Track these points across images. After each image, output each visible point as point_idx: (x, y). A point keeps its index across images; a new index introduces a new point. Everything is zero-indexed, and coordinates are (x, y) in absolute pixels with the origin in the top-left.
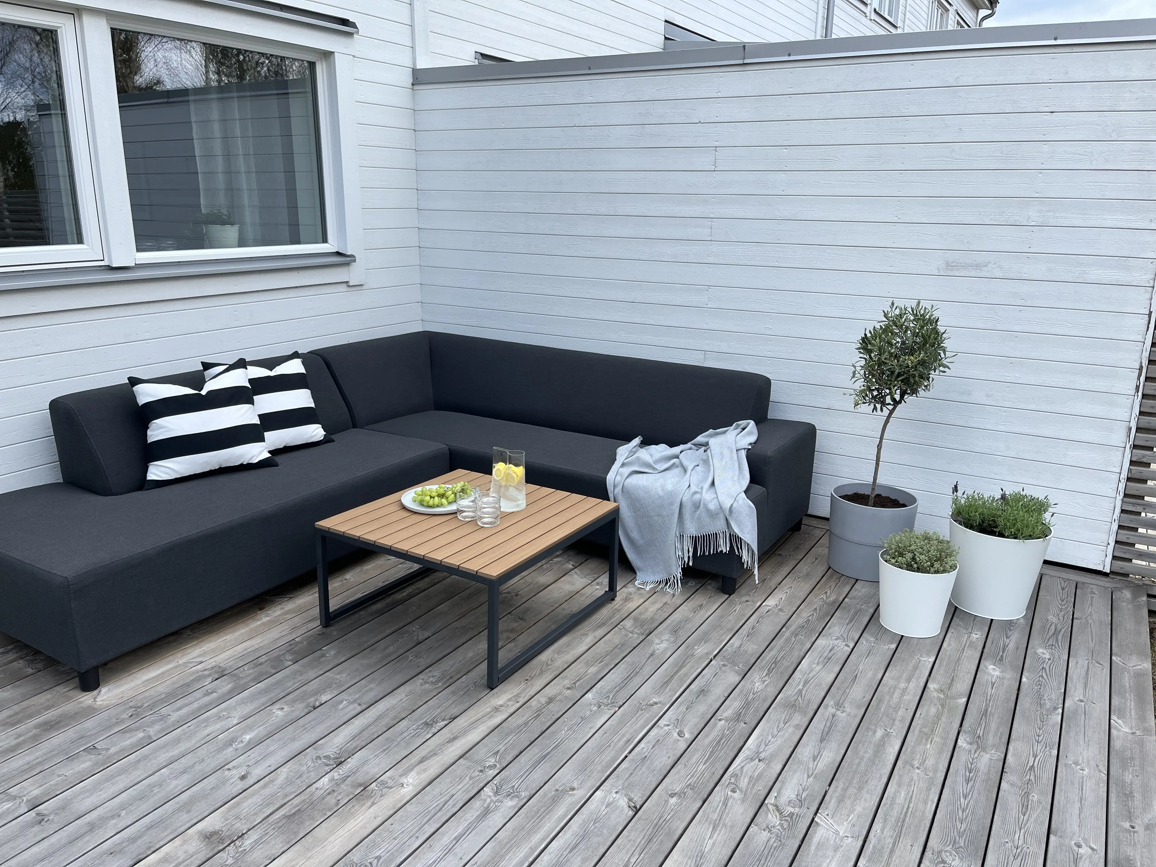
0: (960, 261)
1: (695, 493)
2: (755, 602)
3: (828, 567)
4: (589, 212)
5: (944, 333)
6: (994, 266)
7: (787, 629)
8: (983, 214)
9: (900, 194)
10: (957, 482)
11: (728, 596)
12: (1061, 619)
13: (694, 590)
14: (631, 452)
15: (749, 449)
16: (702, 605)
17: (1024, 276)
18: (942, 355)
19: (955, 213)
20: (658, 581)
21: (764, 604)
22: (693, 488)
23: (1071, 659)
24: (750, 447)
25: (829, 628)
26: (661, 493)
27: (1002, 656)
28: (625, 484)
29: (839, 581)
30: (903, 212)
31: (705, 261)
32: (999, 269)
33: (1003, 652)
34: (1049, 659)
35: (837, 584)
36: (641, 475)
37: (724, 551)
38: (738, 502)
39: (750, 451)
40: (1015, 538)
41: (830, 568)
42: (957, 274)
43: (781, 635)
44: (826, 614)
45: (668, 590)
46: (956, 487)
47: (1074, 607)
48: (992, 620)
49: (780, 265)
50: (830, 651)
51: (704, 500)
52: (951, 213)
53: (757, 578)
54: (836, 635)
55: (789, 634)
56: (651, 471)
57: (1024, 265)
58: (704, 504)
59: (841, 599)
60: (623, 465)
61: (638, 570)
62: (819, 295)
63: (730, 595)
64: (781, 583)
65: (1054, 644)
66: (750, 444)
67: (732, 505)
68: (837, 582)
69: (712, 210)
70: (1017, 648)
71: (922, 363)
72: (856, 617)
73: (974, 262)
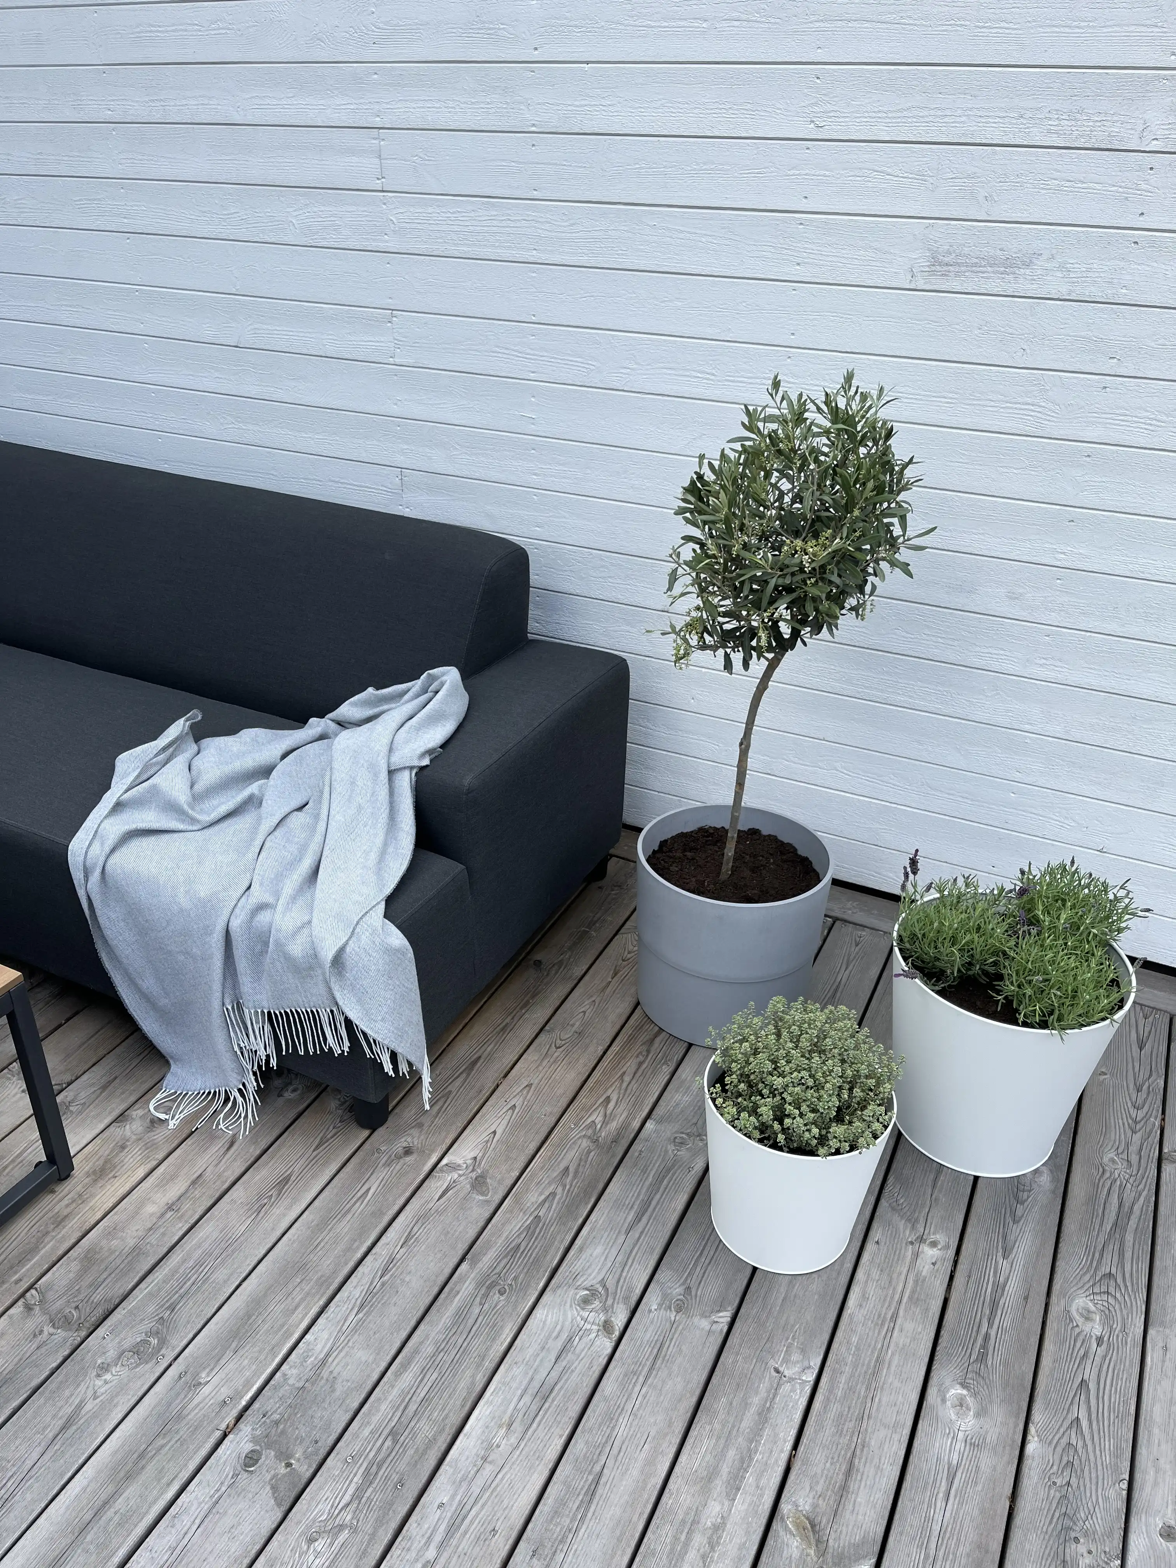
0: (966, 250)
1: (261, 907)
2: (424, 1153)
3: (634, 1001)
4: (108, 115)
5: (905, 466)
6: (1048, 265)
7: (474, 1264)
8: (1029, 114)
9: (820, 55)
10: (917, 851)
11: (366, 1133)
12: (1134, 1159)
13: (292, 1115)
14: (146, 767)
15: (422, 769)
16: (287, 1180)
17: (1124, 295)
18: (897, 531)
19: (959, 112)
20: (209, 1093)
21: (444, 1161)
22: (258, 895)
23: (1151, 1332)
24: (426, 762)
25: (581, 1250)
26: (184, 901)
27: (987, 1337)
28: (108, 868)
29: (648, 1052)
30: (829, 107)
31: (373, 245)
32: (1059, 274)
33: (990, 1324)
34: (1100, 1341)
35: (640, 1064)
36: (152, 840)
37: (337, 1051)
38: (359, 940)
39: (425, 772)
40: (1043, 1025)
41: (638, 1004)
42: (956, 286)
43: (452, 1289)
44: (586, 1193)
45: (221, 1126)
46: (914, 862)
47: (1164, 1112)
48: (976, 1178)
49: (543, 258)
50: (558, 1358)
51: (279, 931)
52: (948, 113)
53: (426, 1096)
54: (587, 1284)
55: (471, 1287)
56: (181, 827)
57: (1122, 264)
58: (278, 944)
59: (636, 1124)
60: (118, 807)
61: (172, 1058)
62: (634, 339)
63: (373, 1130)
64: (509, 1072)
65: (1114, 1271)
66: (429, 752)
67: (342, 950)
68: (641, 1058)
69: (377, 107)
70: (1026, 1298)
71: (842, 558)
72: (658, 1196)
73: (999, 253)
